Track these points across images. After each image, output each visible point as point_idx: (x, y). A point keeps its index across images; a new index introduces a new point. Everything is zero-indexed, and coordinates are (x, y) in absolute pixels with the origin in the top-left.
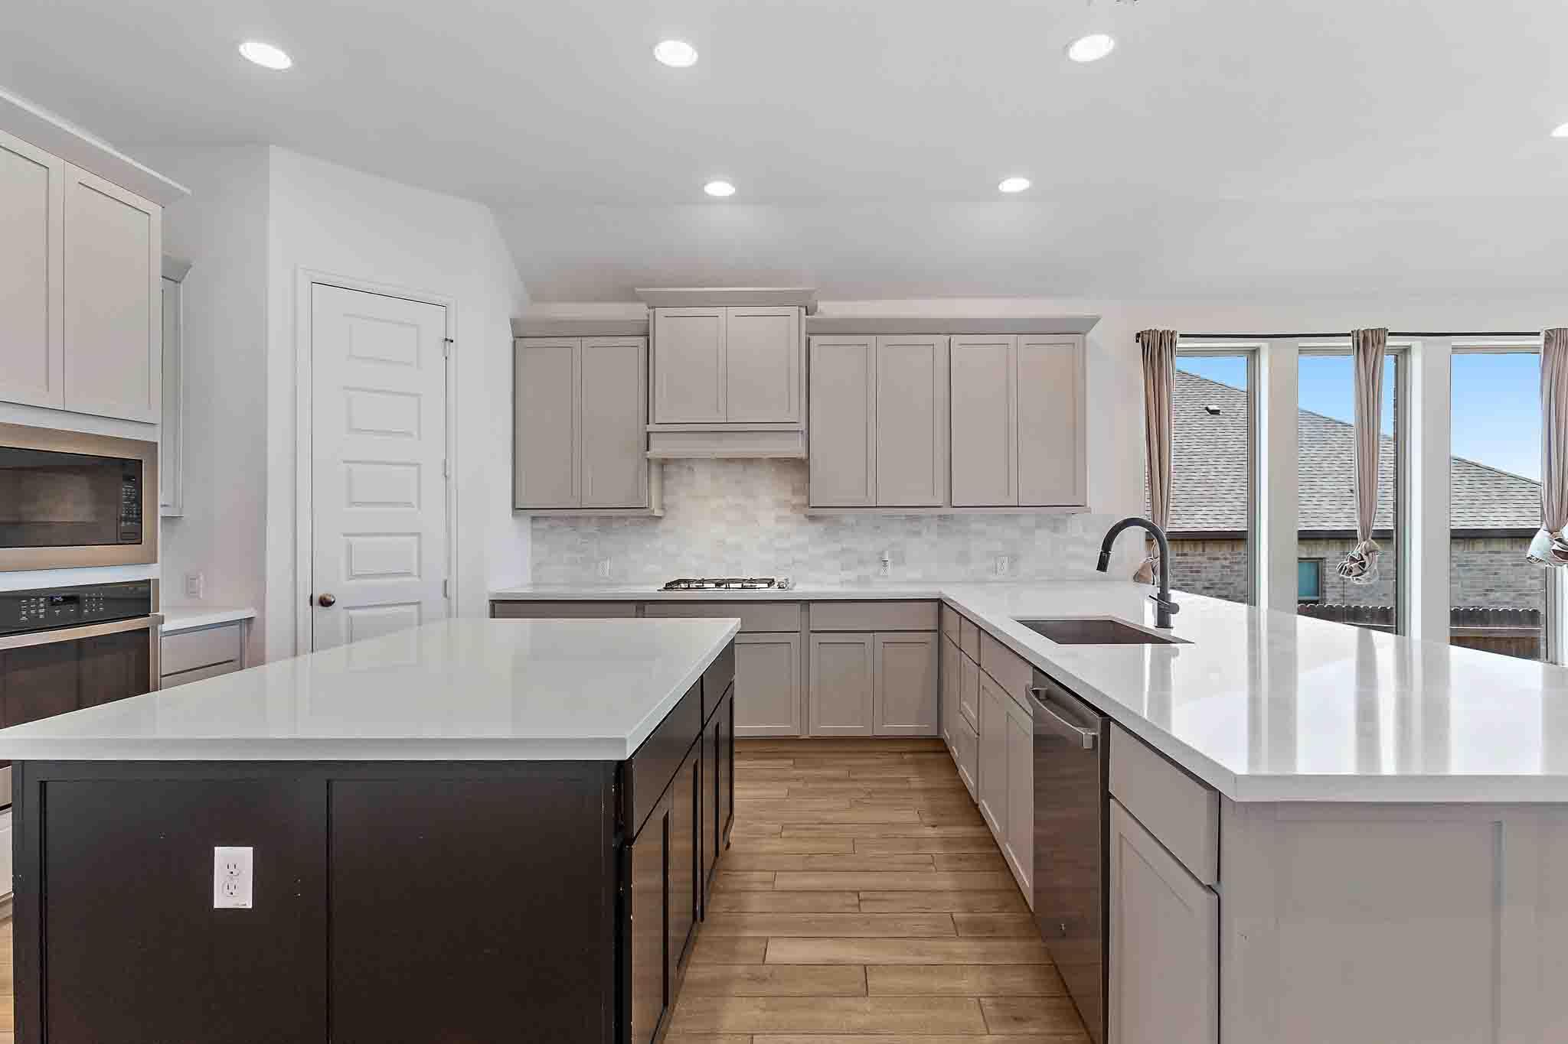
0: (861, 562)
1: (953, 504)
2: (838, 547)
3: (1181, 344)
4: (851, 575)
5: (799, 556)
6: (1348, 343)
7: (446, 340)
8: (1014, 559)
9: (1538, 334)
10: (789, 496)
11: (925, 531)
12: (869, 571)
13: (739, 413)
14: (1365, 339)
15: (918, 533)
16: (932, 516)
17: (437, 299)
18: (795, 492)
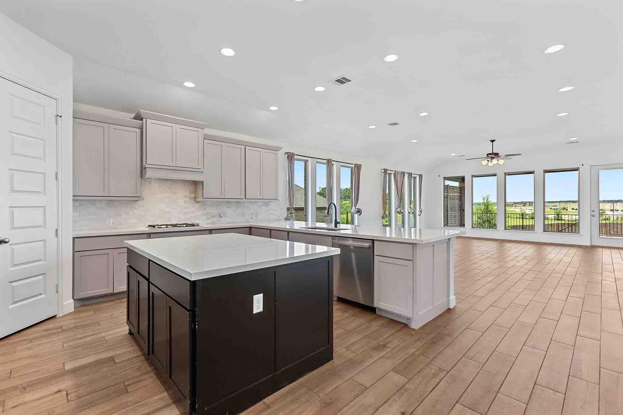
0: (213, 217)
1: (247, 198)
2: (205, 212)
3: (296, 157)
4: (208, 221)
5: (192, 215)
6: (325, 161)
7: (58, 116)
8: (257, 215)
9: (353, 164)
10: (188, 194)
11: (232, 206)
12: (215, 220)
13: (180, 163)
14: (329, 161)
15: (230, 207)
16: (234, 202)
17: (54, 96)
18: (191, 193)
